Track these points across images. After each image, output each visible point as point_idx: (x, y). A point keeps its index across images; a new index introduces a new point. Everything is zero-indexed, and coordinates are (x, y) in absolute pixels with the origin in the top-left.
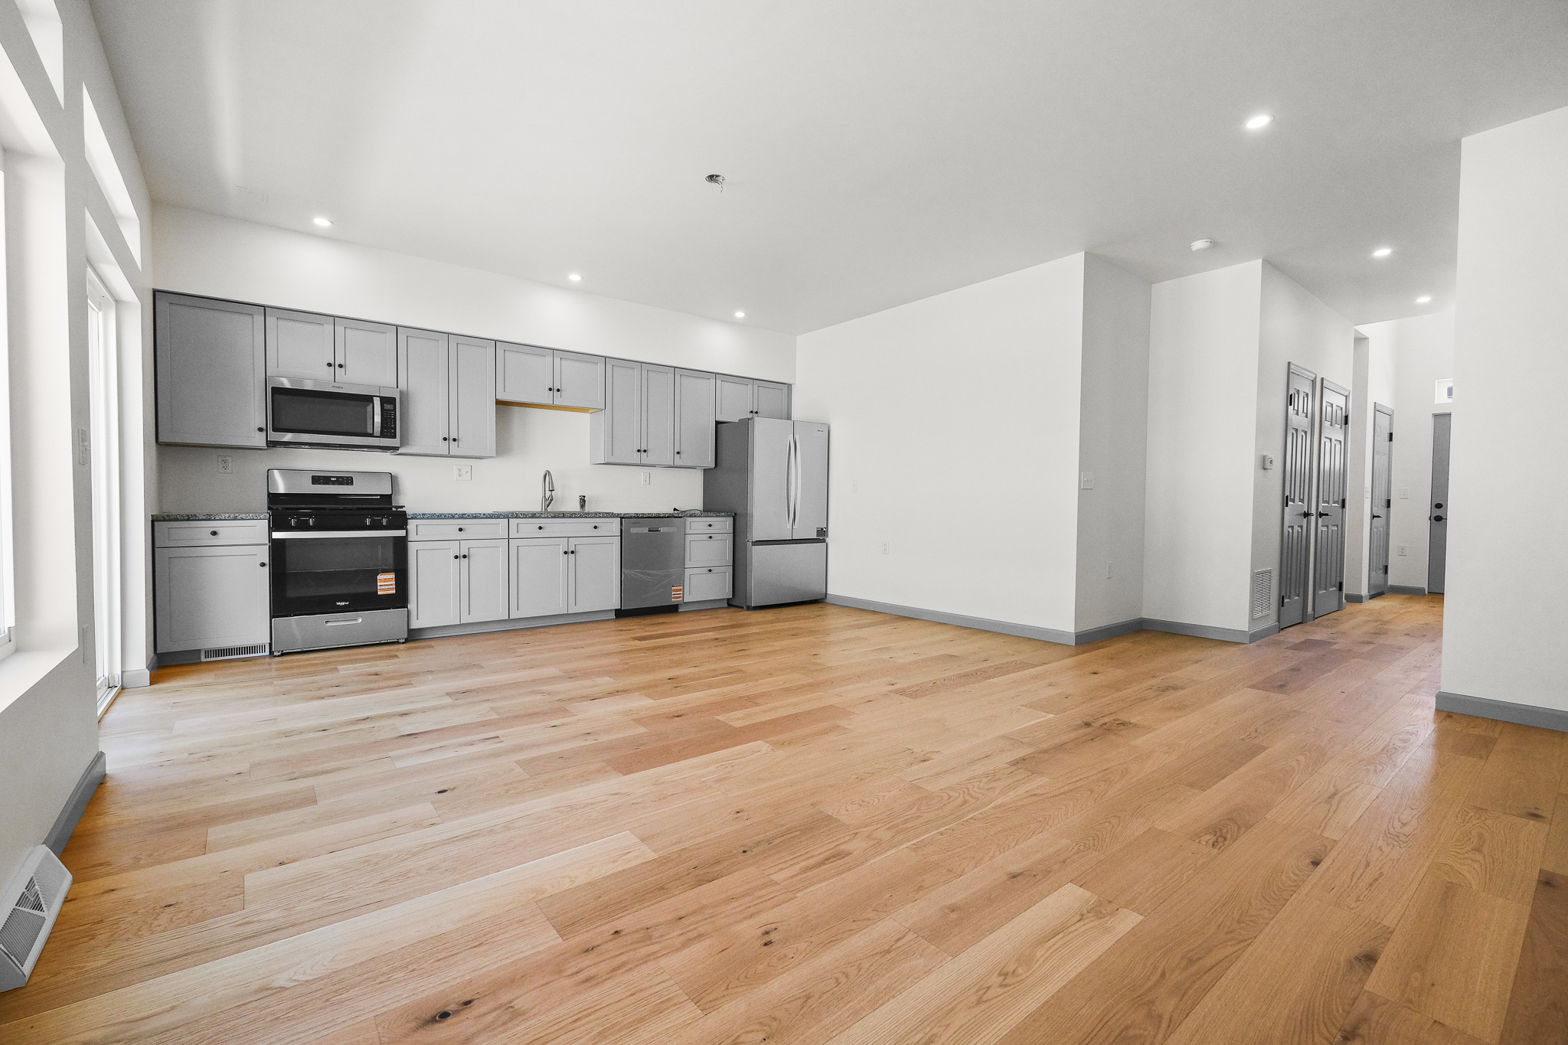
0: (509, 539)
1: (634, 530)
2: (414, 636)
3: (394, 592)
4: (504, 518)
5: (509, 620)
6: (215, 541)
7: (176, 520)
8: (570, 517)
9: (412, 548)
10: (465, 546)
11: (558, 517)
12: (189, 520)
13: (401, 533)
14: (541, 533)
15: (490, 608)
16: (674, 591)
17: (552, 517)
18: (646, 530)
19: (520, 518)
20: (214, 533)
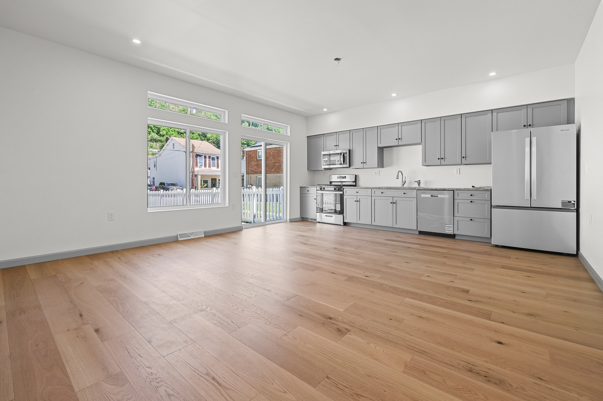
0: (372, 196)
1: (423, 196)
2: (345, 224)
3: (340, 210)
4: (370, 189)
5: (371, 225)
6: (308, 193)
7: (303, 188)
8: (393, 189)
9: (345, 197)
10: (358, 197)
11: (388, 189)
12: (304, 188)
13: (342, 193)
14: (382, 195)
15: (366, 220)
16: (447, 227)
17: (386, 189)
18: (429, 196)
19: (375, 189)
20: (308, 191)
